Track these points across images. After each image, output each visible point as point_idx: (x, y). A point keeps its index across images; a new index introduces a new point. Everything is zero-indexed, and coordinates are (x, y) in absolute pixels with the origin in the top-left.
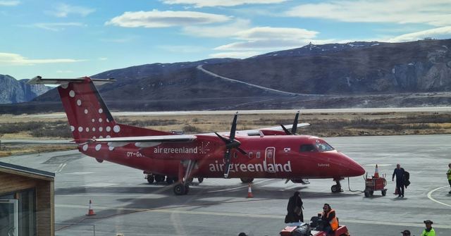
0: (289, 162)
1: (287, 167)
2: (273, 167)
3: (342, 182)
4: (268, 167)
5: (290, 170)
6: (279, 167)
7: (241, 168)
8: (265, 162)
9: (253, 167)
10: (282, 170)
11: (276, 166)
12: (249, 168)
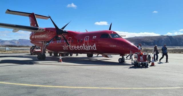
0: (95, 44)
1: (94, 47)
2: (87, 47)
3: (125, 57)
4: (85, 47)
5: (96, 49)
6: (90, 47)
7: (75, 48)
8: (84, 45)
9: (79, 48)
10: (92, 49)
11: (89, 46)
12: (78, 48)
